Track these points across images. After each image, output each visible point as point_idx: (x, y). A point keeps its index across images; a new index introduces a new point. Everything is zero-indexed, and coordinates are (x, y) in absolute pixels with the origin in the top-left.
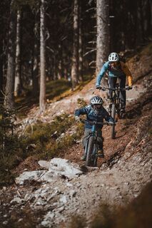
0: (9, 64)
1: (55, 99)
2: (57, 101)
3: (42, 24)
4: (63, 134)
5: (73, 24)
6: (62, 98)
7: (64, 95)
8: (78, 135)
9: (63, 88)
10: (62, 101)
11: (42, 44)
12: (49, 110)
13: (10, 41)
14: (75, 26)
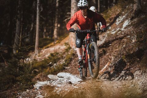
0: (17, 26)
1: (44, 48)
2: (46, 48)
3: (38, 2)
4: (55, 64)
5: (56, 4)
6: (48, 47)
7: (49, 45)
8: (66, 64)
9: (48, 42)
10: (48, 49)
11: (38, 14)
12: (41, 54)
13: (19, 12)
14: (57, 5)
